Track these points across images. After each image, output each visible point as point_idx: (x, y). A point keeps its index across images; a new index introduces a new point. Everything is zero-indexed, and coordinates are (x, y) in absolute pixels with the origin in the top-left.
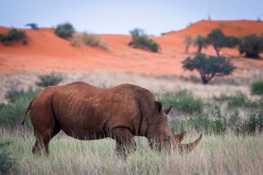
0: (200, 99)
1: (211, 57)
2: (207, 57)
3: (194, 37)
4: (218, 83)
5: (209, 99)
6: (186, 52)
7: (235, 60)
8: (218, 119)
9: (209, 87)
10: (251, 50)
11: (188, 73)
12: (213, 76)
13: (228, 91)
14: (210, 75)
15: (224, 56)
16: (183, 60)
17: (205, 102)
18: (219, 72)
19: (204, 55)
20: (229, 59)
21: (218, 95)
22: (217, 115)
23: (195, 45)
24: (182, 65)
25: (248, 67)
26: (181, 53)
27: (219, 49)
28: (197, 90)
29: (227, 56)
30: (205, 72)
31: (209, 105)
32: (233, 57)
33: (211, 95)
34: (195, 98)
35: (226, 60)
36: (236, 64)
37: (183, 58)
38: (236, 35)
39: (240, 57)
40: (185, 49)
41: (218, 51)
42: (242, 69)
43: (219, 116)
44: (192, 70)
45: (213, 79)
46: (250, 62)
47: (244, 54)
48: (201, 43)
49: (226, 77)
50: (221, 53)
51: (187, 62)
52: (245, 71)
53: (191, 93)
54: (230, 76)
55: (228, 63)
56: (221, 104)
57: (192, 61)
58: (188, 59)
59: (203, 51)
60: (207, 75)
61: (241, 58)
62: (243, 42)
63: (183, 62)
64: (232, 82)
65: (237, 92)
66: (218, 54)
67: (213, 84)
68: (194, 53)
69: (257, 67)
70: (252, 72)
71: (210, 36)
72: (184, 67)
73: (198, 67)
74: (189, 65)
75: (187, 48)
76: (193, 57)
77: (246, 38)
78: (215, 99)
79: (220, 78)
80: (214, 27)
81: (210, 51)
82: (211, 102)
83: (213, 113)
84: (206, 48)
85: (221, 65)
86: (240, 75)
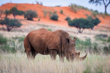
0: (6, 38)
2: (10, 19)
3: (4, 10)
4: (15, 31)
5: (10, 38)
6: (1, 17)
8: (14, 47)
9: (10, 33)
10: (29, 17)
11: (1, 27)
13: (19, 34)
14: (11, 27)
17: (8, 39)
18: (15, 26)
19: (8, 18)
20: (20, 20)
21: (14, 36)
22: (13, 45)
23: (4, 14)
25: (28, 24)
28: (5, 34)
29: (18, 19)
30: (9, 26)
31: (10, 40)
32: (21, 20)
33: (11, 37)
34: (4, 37)
35: (19, 21)
36: (22, 23)
38: (23, 10)
39: (24, 19)
41: (15, 17)
42: (25, 25)
43: (14, 46)
44: (3, 25)
45: (12, 29)
46: (29, 22)
47: (26, 19)
48: (7, 13)
49: (18, 29)
52: (27, 26)
53: (2, 35)
54: (20, 28)
56: (15, 40)
57: (3, 21)
58: (1, 20)
59: (8, 17)
60: (9, 28)
61: (25, 20)
62: (26, 13)
64: (21, 31)
65: (23, 35)
67: (12, 31)
68: (4, 18)
70: (30, 26)
71: (11, 10)
73: (6, 24)
74: (2, 23)
75: (1, 15)
76: (3, 19)
77: (27, 11)
78: (13, 38)
79: (15, 29)
80: (13, 6)
81: (11, 17)
82: (11, 39)
83: (11, 44)
84: (9, 15)
85: (16, 23)
86: (25, 28)
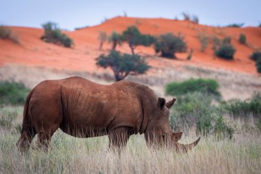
1: (125, 55)
2: (122, 55)
3: (109, 34)
6: (100, 49)
7: (150, 59)
10: (167, 49)
11: (101, 71)
12: (126, 75)
14: (124, 74)
15: (139, 54)
16: (97, 56)
18: (133, 70)
19: (118, 53)
20: (144, 57)
23: (109, 42)
24: (95, 62)
25: (163, 66)
26: (95, 50)
27: (134, 47)
29: (142, 55)
30: (119, 70)
32: (148, 56)
35: (141, 58)
36: (150, 63)
37: (97, 54)
38: (153, 33)
39: (155, 56)
40: (99, 46)
41: (132, 49)
42: (157, 69)
44: (105, 67)
45: (127, 78)
46: (165, 62)
47: (160, 53)
48: (116, 40)
49: (140, 76)
50: (136, 51)
51: (101, 59)
52: (160, 71)
54: (144, 76)
55: (143, 62)
57: (106, 58)
58: (102, 56)
59: (118, 48)
60: (120, 74)
61: (157, 58)
62: (159, 41)
63: (96, 59)
64: (146, 82)
66: (133, 52)
68: (108, 50)
69: (172, 68)
70: (167, 72)
71: (125, 33)
72: (97, 64)
73: (111, 65)
74: (102, 62)
75: (101, 44)
76: (107, 54)
77: (162, 37)
79: (133, 77)
80: (130, 24)
81: (124, 49)
84: (120, 45)
85: (136, 64)
86: (155, 75)
